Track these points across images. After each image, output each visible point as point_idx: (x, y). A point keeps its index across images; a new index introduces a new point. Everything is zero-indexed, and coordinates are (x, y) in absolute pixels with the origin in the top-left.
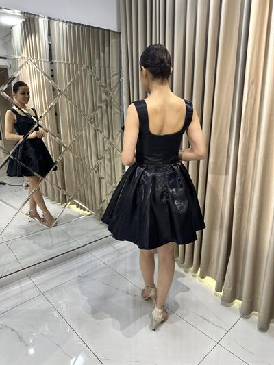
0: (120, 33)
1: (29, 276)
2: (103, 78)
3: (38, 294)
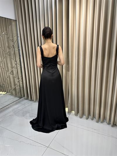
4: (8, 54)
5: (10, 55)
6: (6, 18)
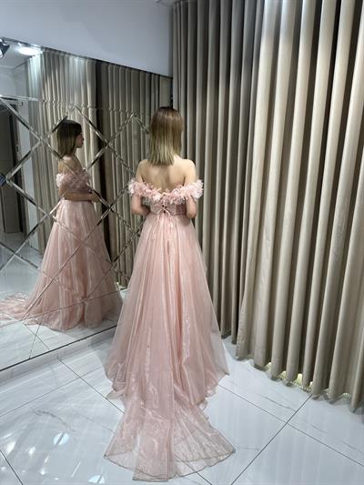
0: (172, 78)
1: (59, 359)
3: (74, 378)
6: (140, 71)
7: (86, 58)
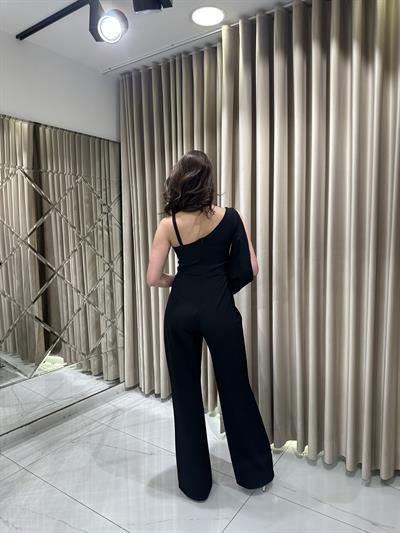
0: (120, 144)
2: (98, 189)
3: (18, 469)
4: (88, 239)
5: (92, 244)
6: (90, 136)
7: (30, 122)
